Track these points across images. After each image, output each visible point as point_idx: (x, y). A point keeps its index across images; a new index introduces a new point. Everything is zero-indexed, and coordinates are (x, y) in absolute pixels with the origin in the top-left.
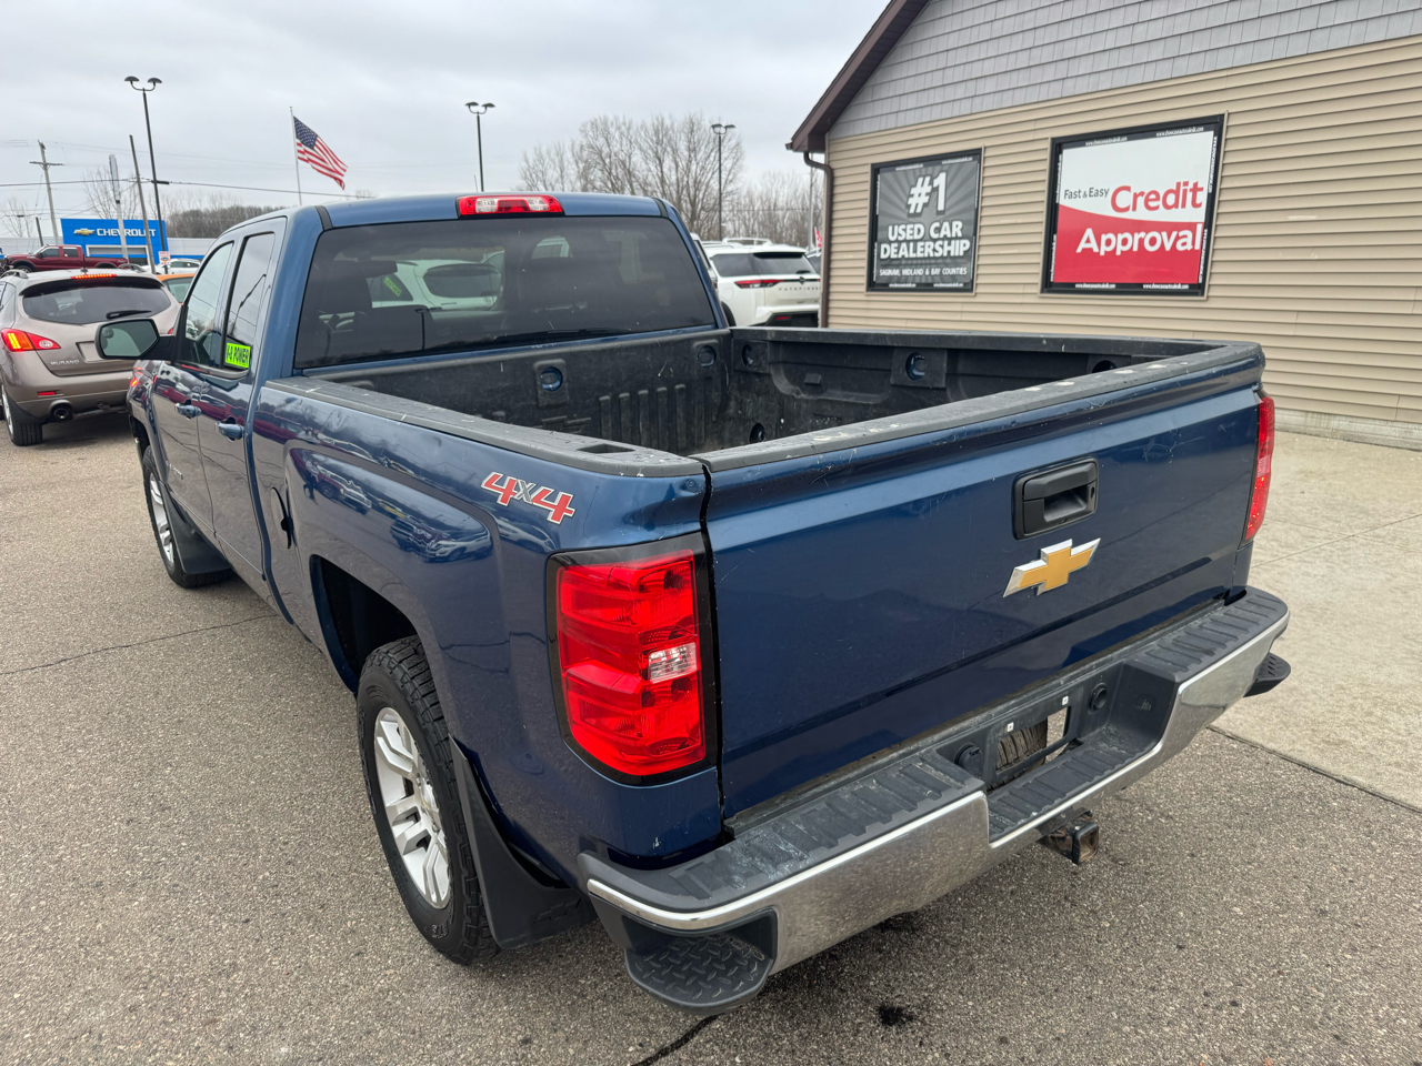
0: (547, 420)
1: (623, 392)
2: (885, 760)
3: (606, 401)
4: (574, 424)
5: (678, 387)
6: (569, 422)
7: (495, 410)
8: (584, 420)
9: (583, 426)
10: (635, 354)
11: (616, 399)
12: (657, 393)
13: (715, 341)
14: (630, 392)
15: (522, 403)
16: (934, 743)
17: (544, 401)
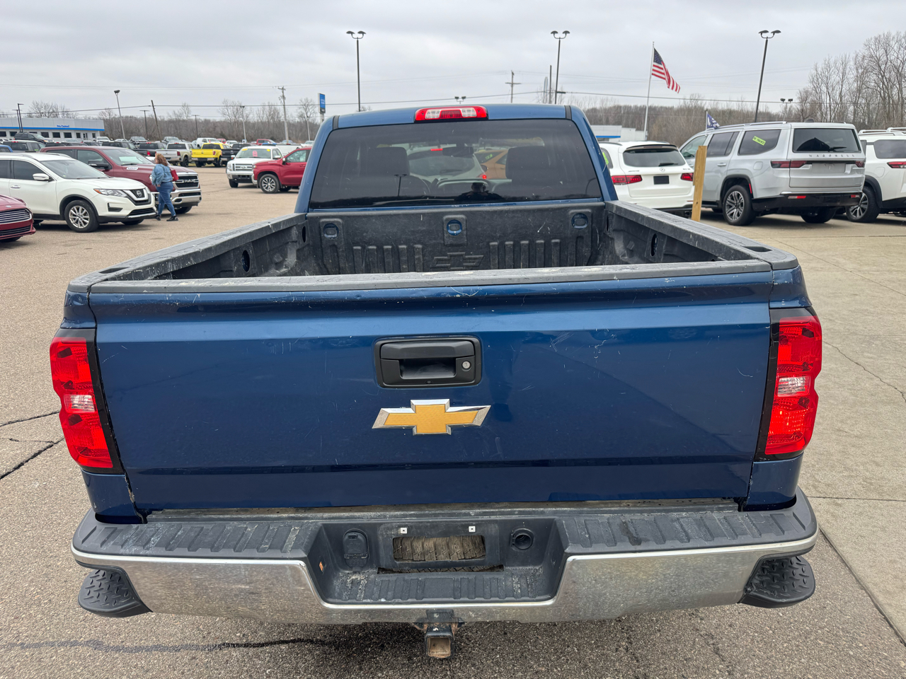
0: (451, 253)
1: (508, 240)
2: (275, 516)
3: (494, 246)
4: (470, 259)
5: (553, 241)
6: (467, 257)
7: (416, 244)
8: (478, 256)
9: (477, 261)
10: (520, 215)
11: (502, 245)
12: (536, 244)
13: (589, 210)
14: (514, 241)
15: (434, 241)
16: (322, 518)
17: (449, 241)
